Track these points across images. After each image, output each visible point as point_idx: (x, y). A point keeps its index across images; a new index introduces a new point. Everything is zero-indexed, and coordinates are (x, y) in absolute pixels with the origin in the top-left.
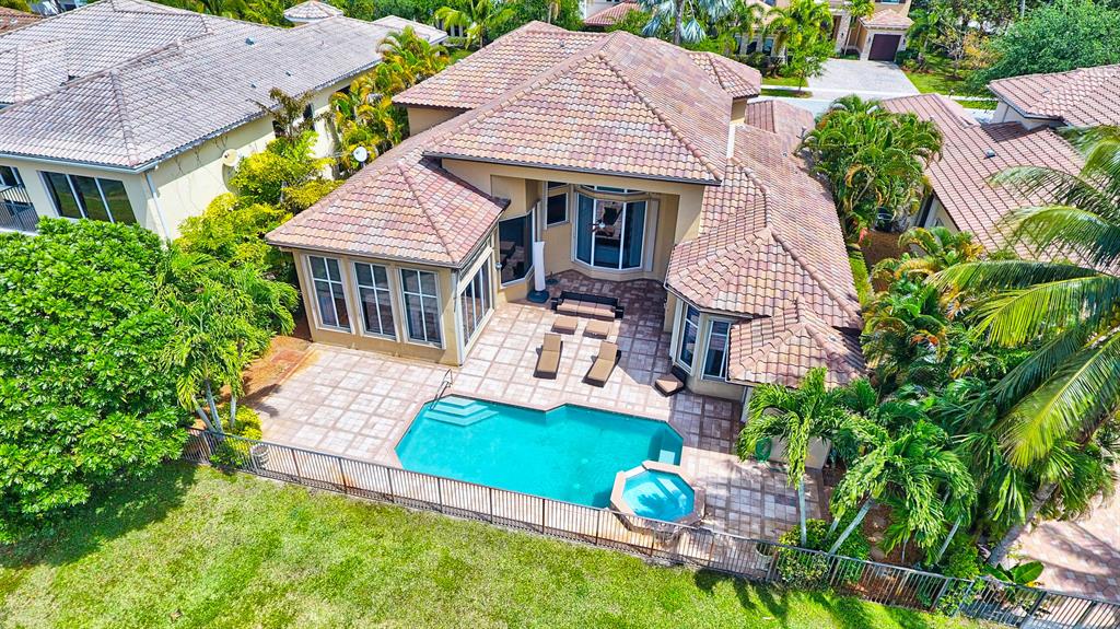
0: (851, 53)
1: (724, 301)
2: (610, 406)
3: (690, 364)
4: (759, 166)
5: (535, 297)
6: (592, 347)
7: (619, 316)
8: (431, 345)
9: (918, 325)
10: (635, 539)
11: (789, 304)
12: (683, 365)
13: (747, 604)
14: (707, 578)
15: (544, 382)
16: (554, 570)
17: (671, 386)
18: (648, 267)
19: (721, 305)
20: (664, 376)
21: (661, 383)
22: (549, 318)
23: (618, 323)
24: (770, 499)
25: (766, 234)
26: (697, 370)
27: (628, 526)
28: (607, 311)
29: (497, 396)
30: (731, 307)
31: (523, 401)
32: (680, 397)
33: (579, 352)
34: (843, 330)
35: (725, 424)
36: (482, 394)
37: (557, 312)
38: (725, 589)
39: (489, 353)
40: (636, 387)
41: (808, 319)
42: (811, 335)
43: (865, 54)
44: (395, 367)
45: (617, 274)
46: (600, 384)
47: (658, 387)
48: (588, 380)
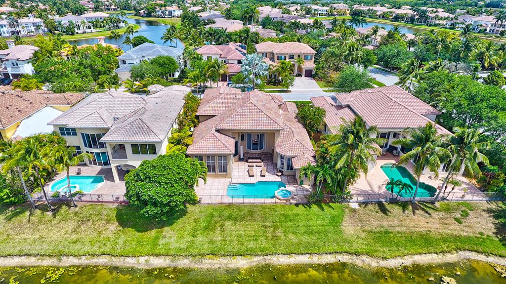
0: (299, 75)
1: (289, 154)
2: (268, 180)
3: (283, 169)
4: (289, 123)
5: (240, 160)
6: (259, 169)
7: (262, 161)
8: (224, 173)
9: (325, 153)
10: (282, 201)
11: (302, 153)
12: (281, 169)
13: (305, 207)
14: (297, 205)
15: (251, 178)
16: (269, 209)
17: (280, 174)
18: (265, 149)
19: (289, 155)
20: (278, 172)
21: (278, 174)
22: (247, 164)
23: (262, 163)
24: (305, 191)
25: (295, 139)
26: (285, 170)
27: (280, 200)
28: (260, 161)
29: (243, 182)
30: (291, 155)
31: (249, 182)
32: (282, 176)
33: (256, 171)
34: (313, 157)
35: (293, 180)
36: (239, 182)
37: (247, 162)
38: (300, 206)
39: (236, 174)
40: (272, 176)
41: (306, 155)
42: (307, 158)
43: (303, 76)
44: (216, 180)
45: (259, 151)
46: (264, 176)
47: (277, 175)
48: (261, 176)
